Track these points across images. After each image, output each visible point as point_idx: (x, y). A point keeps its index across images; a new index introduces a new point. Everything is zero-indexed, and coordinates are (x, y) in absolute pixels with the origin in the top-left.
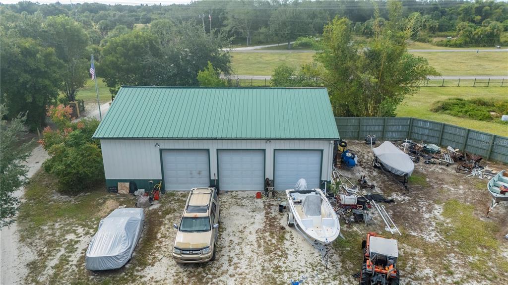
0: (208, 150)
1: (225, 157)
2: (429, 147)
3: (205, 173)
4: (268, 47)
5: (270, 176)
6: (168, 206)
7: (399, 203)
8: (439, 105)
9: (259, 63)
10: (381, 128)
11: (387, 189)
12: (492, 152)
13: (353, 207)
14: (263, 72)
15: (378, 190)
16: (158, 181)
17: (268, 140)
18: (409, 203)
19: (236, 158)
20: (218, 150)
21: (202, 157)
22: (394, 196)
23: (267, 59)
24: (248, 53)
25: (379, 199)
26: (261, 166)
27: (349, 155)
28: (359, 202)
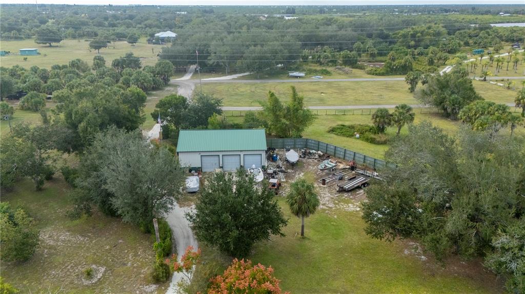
0: (219, 155)
1: (225, 158)
2: (311, 151)
3: (218, 164)
4: (243, 76)
5: (242, 164)
6: (205, 176)
7: (289, 172)
8: (331, 129)
9: (236, 94)
10: (293, 143)
11: (287, 168)
12: (335, 153)
13: (272, 174)
14: (239, 104)
15: (283, 169)
16: (199, 168)
17: (241, 151)
18: (293, 173)
19: (229, 158)
20: (223, 155)
21: (217, 158)
22: (289, 171)
23: (242, 90)
24: (228, 83)
25: (282, 171)
26: (239, 161)
27: (275, 156)
28: (274, 172)
